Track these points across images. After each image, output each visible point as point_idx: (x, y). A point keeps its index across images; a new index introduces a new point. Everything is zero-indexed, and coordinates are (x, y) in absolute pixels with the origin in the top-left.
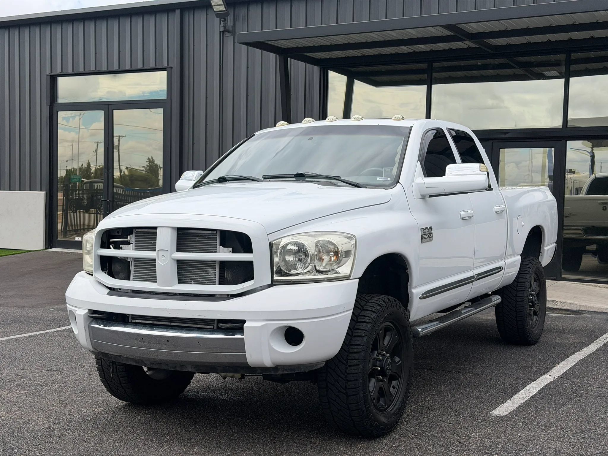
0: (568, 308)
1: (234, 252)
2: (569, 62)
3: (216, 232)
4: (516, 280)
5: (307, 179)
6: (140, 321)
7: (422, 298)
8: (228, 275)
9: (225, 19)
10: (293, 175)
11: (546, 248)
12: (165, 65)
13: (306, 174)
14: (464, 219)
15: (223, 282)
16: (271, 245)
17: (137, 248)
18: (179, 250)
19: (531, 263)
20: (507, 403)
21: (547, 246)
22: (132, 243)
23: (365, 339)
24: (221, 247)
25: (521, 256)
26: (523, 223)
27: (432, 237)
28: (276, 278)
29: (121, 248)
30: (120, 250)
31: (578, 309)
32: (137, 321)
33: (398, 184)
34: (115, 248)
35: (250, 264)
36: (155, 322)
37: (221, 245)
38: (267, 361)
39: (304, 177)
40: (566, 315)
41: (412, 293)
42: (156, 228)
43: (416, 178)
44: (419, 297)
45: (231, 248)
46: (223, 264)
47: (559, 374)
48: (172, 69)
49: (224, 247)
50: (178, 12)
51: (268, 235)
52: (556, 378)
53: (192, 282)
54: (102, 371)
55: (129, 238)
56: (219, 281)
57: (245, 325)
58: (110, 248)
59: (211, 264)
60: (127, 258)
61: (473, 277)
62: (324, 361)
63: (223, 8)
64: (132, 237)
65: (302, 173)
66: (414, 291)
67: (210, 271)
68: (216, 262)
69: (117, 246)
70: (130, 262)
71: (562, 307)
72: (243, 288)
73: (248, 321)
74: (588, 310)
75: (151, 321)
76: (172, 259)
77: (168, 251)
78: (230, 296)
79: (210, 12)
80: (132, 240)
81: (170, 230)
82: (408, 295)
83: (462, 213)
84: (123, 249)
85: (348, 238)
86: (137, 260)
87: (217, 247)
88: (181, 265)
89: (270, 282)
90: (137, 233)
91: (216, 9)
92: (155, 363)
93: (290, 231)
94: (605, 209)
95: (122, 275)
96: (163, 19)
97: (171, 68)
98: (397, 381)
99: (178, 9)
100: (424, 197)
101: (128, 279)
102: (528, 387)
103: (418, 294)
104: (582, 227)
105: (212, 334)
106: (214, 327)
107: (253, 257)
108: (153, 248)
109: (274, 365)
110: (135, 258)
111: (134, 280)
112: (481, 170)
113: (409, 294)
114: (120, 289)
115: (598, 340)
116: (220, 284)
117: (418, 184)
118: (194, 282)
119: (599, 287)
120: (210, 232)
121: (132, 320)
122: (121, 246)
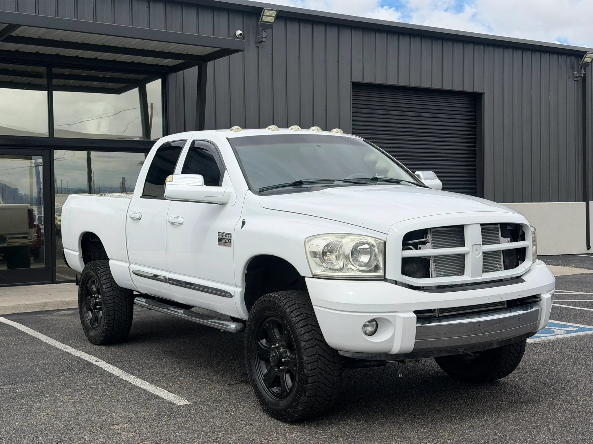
3: (498, 226)
6: (446, 314)
17: (434, 247)
22: (429, 243)
24: (502, 238)
29: (420, 248)
32: (443, 314)
36: (459, 312)
37: (502, 237)
42: (462, 226)
45: (510, 238)
49: (504, 238)
55: (425, 238)
64: (429, 237)
68: (500, 251)
69: (416, 246)
70: (431, 261)
72: (526, 269)
73: (542, 294)
75: (455, 312)
80: (429, 239)
86: (437, 258)
87: (500, 238)
90: (433, 232)
101: (427, 275)
110: (434, 256)
114: (423, 287)
118: (485, 270)
120: (493, 226)
121: (439, 315)
122: (419, 246)
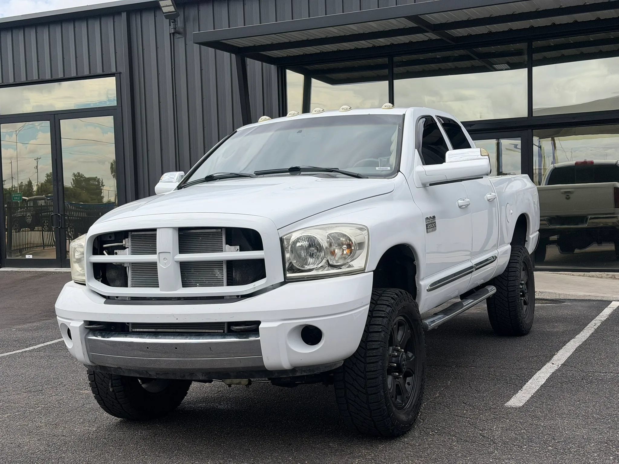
0: (548, 298)
1: (241, 250)
2: (531, 51)
3: (221, 230)
4: (507, 270)
5: (302, 173)
6: (142, 330)
7: (429, 290)
8: (236, 275)
9: (175, 20)
10: (288, 170)
11: (531, 237)
12: (114, 70)
13: (301, 167)
14: (462, 207)
15: (230, 283)
16: (281, 240)
17: (134, 253)
18: (181, 251)
19: (520, 252)
20: (518, 394)
21: (532, 234)
22: (128, 248)
23: (382, 334)
24: (227, 245)
25: (511, 244)
26: (511, 211)
27: (436, 226)
28: (289, 275)
29: (116, 254)
30: (115, 256)
31: (558, 298)
32: (138, 330)
33: (399, 172)
34: (109, 254)
35: (261, 262)
36: (159, 330)
37: (227, 244)
38: (285, 363)
39: (299, 170)
40: (547, 304)
41: (420, 285)
42: (155, 230)
43: (416, 167)
44: (427, 290)
45: (239, 246)
46: (231, 264)
47: (562, 362)
48: (121, 75)
49: (231, 245)
50: (124, 15)
51: (279, 230)
52: (559, 366)
53: (198, 285)
54: (96, 387)
55: (124, 243)
56: (228, 282)
57: (261, 326)
58: (104, 254)
59: (218, 264)
60: (124, 263)
61: (471, 267)
62: (343, 360)
63: (172, 9)
64: (128, 241)
65: (296, 167)
66: (422, 283)
67: (217, 272)
68: (223, 262)
69: (111, 252)
70: (127, 268)
71: (541, 297)
72: (255, 287)
73: (263, 322)
74: (568, 298)
75: (153, 329)
76: (175, 261)
77: (170, 253)
78: (240, 297)
79: (158, 13)
80: (127, 244)
81: (171, 231)
82: (416, 288)
83: (460, 201)
84: (118, 254)
85: (361, 229)
86: (135, 265)
87: (223, 246)
88: (184, 266)
89: (282, 280)
90: (133, 236)
91: (165, 10)
92: (161, 373)
93: (301, 224)
94: (568, 198)
95: (118, 282)
96: (108, 24)
97: (120, 73)
98: (412, 377)
99: (124, 11)
100: (424, 186)
101: (126, 286)
102: (535, 377)
103: (425, 286)
104: (546, 218)
105: (224, 338)
106: (224, 331)
107: (264, 254)
108: (153, 251)
109: (293, 367)
110: (132, 263)
111: (132, 287)
112: (482, 155)
113: (417, 286)
114: (117, 297)
115: (588, 326)
116: (228, 285)
117: (418, 172)
118: (199, 284)
119: (573, 275)
120: (214, 230)
121: (132, 330)
122: (115, 251)
